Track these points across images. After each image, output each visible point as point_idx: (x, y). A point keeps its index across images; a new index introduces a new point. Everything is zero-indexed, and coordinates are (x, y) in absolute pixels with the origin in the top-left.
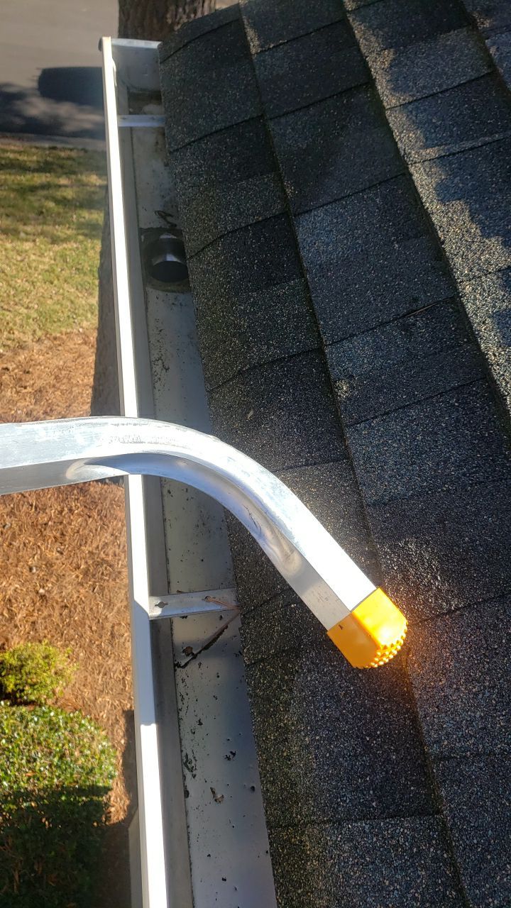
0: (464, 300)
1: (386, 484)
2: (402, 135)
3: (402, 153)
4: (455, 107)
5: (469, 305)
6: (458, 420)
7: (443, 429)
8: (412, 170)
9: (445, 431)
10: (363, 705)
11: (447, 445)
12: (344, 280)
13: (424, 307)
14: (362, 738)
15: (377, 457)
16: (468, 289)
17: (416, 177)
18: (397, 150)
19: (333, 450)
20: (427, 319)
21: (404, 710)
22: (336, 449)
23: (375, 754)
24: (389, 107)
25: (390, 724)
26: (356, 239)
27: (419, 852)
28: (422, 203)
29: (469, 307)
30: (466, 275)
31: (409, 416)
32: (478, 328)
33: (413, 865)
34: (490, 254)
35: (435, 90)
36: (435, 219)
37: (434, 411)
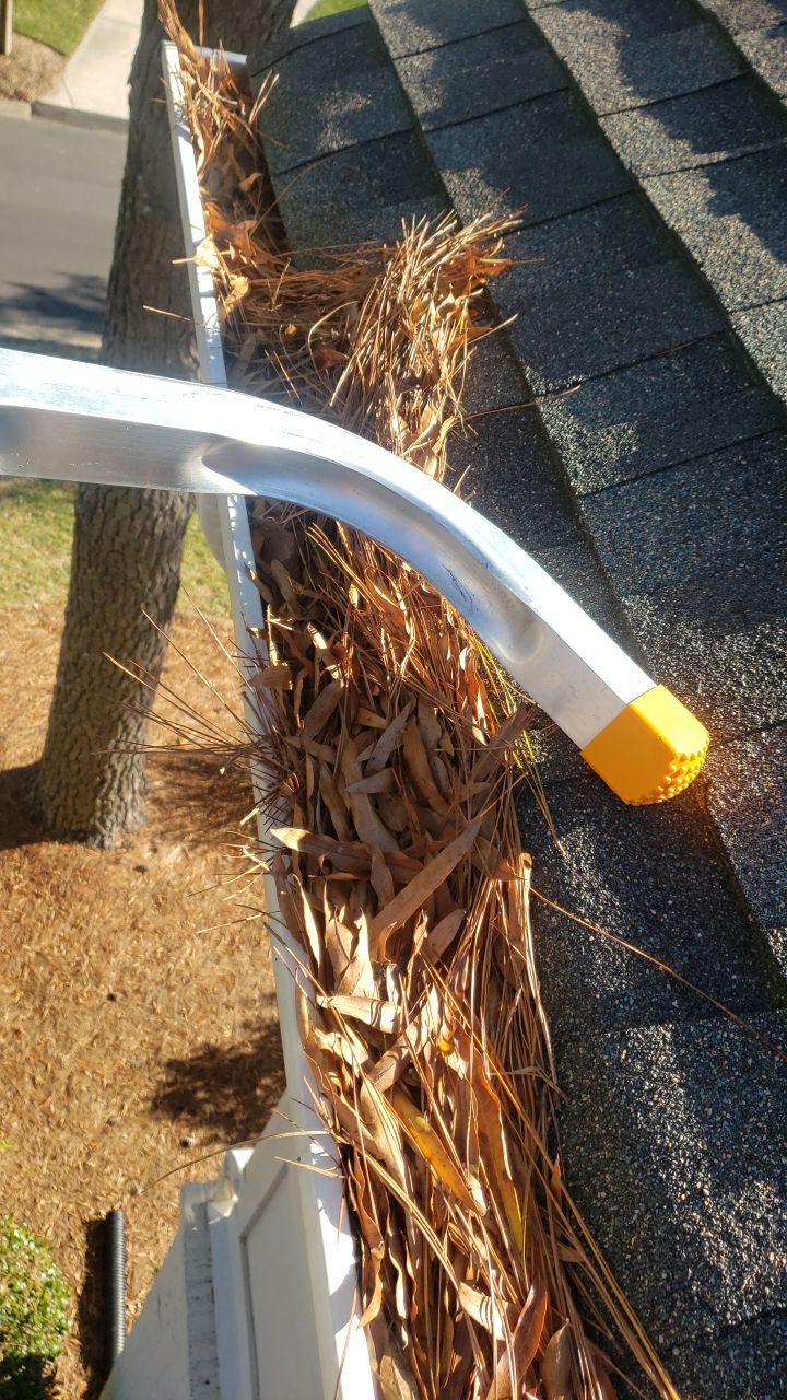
0: (740, 333)
1: (649, 567)
2: (626, 146)
3: (628, 166)
4: (697, 115)
5: (748, 339)
6: (747, 483)
7: (727, 493)
8: (644, 184)
9: (731, 496)
10: (641, 865)
11: (736, 514)
12: (556, 317)
13: (681, 344)
14: (644, 913)
15: (630, 534)
16: (744, 320)
17: (650, 192)
18: (620, 164)
19: (559, 531)
20: (687, 360)
21: (708, 869)
22: (564, 529)
23: (668, 933)
24: (602, 113)
25: (689, 890)
26: (569, 269)
27: (757, 1064)
28: (664, 222)
29: (750, 343)
30: (739, 303)
31: (674, 481)
32: (766, 366)
33: (748, 1083)
34: (770, 278)
35: (668, 94)
36: (685, 238)
37: (711, 472)
